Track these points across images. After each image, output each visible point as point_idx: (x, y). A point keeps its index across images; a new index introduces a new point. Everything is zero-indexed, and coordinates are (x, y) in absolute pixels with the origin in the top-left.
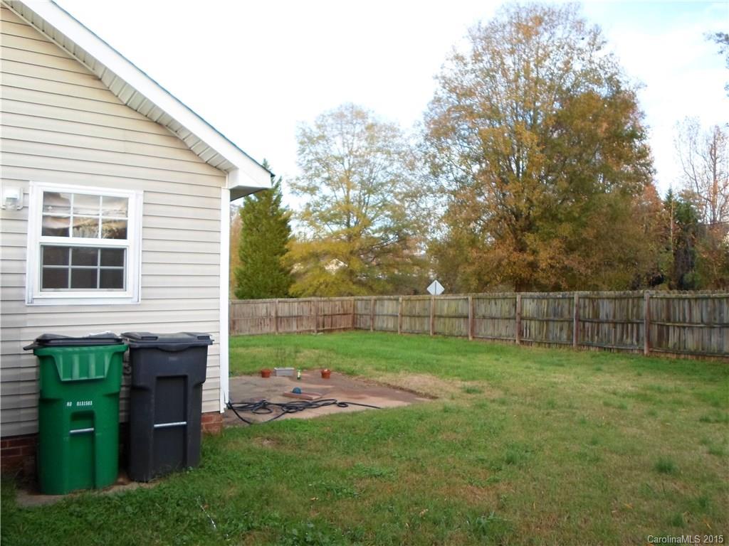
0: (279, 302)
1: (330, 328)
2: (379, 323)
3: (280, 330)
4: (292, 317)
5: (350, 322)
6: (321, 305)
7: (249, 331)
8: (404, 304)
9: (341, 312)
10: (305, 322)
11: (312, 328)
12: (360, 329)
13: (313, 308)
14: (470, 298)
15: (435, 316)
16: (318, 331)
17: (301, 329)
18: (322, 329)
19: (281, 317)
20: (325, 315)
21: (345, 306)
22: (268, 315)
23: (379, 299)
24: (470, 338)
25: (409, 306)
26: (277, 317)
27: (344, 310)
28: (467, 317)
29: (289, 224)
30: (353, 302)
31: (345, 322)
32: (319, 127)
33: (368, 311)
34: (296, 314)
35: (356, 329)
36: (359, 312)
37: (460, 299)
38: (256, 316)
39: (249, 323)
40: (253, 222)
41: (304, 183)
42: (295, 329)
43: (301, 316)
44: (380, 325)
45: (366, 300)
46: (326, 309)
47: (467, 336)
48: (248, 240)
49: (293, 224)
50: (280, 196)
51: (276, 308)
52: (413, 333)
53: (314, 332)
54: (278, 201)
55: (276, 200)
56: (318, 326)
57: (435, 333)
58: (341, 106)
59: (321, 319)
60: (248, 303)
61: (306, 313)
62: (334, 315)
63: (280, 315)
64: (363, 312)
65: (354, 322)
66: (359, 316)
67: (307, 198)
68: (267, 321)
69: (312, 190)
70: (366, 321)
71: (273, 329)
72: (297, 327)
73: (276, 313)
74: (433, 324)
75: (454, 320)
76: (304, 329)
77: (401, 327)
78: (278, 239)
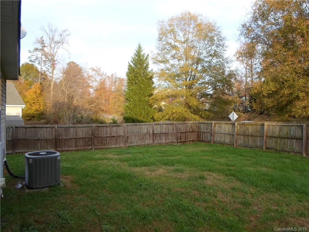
0: (155, 124)
1: (184, 140)
2: (217, 138)
3: (155, 142)
4: (163, 134)
5: (196, 137)
6: (179, 126)
7: (137, 143)
8: (239, 127)
9: (191, 131)
10: (170, 137)
11: (174, 141)
12: (203, 141)
13: (175, 128)
14: (305, 125)
15: (267, 136)
16: (178, 143)
17: (167, 141)
18: (180, 141)
19: (156, 134)
20: (181, 133)
21: (193, 127)
22: (148, 133)
23: (218, 123)
24: (304, 155)
25: (243, 128)
26: (153, 134)
27: (192, 130)
28: (301, 139)
29: (153, 80)
30: (198, 125)
31: (193, 137)
32: (170, 26)
33: (209, 130)
34: (165, 132)
35: (200, 141)
36: (202, 131)
37: (292, 126)
38: (141, 133)
39: (136, 138)
40: (133, 79)
41: (160, 58)
42: (164, 141)
43: (167, 133)
44: (218, 139)
45: (207, 123)
46: (182, 129)
47: (301, 153)
48: (131, 89)
49: (155, 80)
50: (148, 65)
51: (153, 128)
52: (246, 146)
53: (175, 143)
54: (147, 67)
55: (145, 67)
56: (177, 139)
57: (267, 148)
58: (183, 14)
59: (179, 135)
60: (136, 125)
61: (171, 132)
62: (187, 132)
63: (155, 132)
64: (205, 131)
65: (198, 137)
66: (201, 133)
67: (162, 66)
68: (148, 136)
69: (165, 61)
70: (208, 136)
71: (151, 142)
72: (165, 140)
73: (153, 131)
74: (266, 142)
75: (286, 140)
76: (169, 141)
77: (236, 142)
78: (147, 88)
